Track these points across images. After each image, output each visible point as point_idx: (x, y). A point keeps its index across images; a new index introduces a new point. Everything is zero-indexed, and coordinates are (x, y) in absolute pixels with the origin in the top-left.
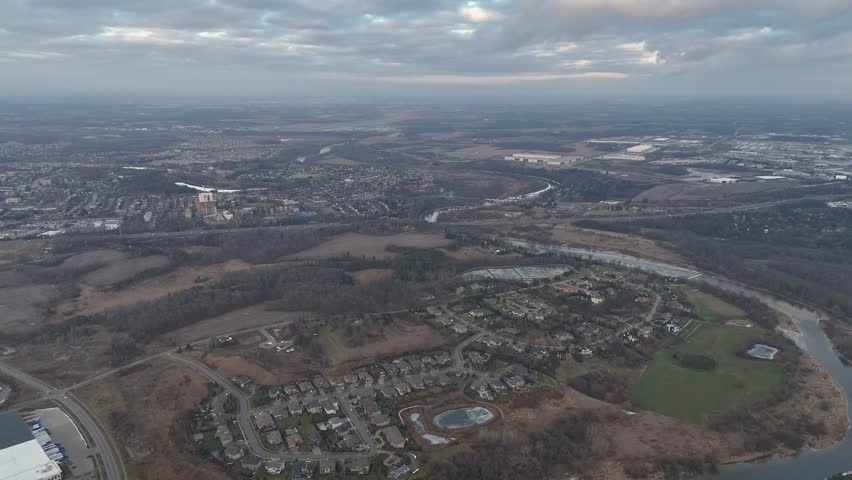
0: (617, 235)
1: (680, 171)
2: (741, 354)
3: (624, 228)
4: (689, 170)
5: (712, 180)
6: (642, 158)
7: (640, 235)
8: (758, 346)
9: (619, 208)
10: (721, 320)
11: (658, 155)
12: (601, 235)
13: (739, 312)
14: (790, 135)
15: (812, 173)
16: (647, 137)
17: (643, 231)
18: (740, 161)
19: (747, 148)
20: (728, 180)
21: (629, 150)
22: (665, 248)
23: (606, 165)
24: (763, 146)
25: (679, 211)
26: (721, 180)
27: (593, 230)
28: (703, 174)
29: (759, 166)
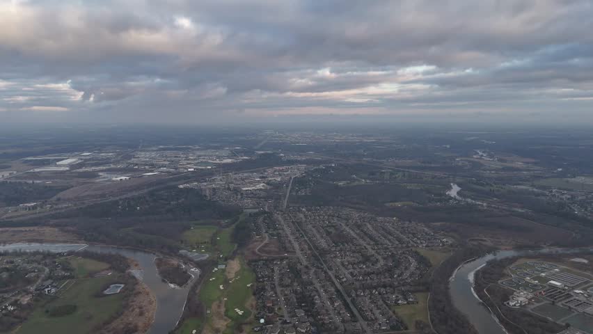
0: (27, 229)
1: (93, 175)
2: (99, 295)
3: (35, 222)
4: (100, 174)
5: (114, 179)
6: (67, 169)
7: (48, 225)
8: (112, 286)
9: (34, 207)
10: (91, 275)
11: (80, 165)
12: (14, 231)
13: (105, 265)
14: (171, 146)
15: (176, 169)
16: (76, 153)
17: (52, 222)
18: (136, 165)
19: (143, 156)
20: (123, 178)
21: (58, 163)
22: (66, 232)
23: (36, 176)
24: (153, 155)
25: (83, 203)
26: (119, 179)
27: (7, 229)
28: (109, 176)
29: (147, 167)
